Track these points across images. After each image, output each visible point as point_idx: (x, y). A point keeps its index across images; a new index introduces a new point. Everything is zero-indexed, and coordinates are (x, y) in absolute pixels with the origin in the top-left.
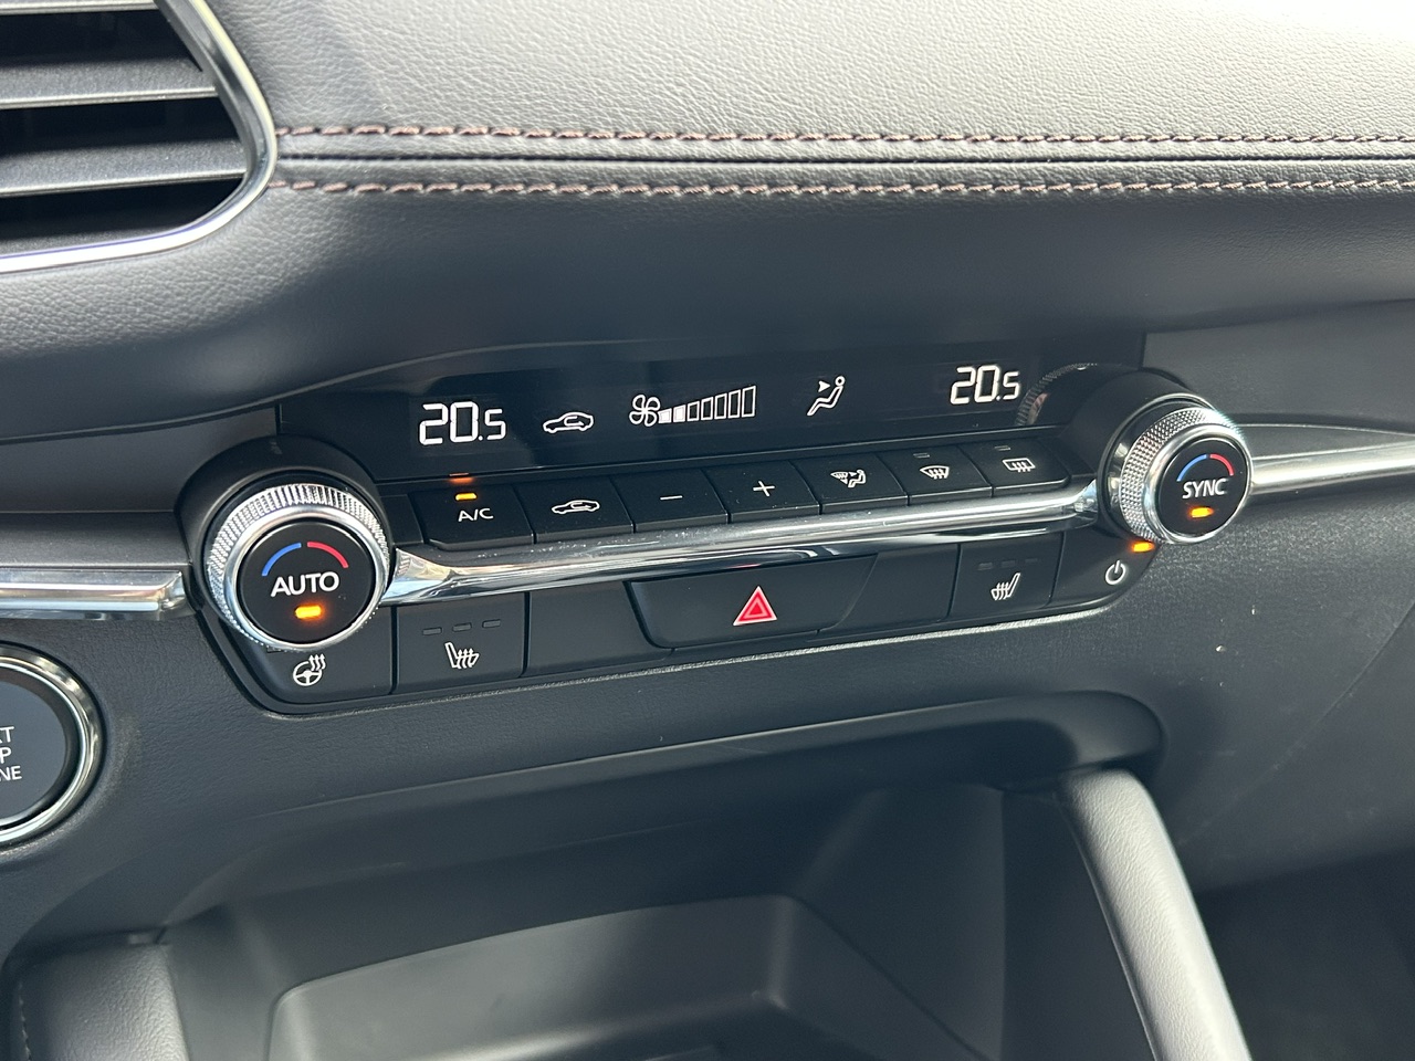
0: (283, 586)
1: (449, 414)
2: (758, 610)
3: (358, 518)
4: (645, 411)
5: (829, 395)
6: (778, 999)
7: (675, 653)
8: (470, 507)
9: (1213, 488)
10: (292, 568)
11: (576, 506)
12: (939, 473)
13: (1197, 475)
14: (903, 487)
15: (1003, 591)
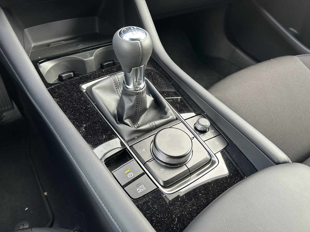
6: (98, 31)
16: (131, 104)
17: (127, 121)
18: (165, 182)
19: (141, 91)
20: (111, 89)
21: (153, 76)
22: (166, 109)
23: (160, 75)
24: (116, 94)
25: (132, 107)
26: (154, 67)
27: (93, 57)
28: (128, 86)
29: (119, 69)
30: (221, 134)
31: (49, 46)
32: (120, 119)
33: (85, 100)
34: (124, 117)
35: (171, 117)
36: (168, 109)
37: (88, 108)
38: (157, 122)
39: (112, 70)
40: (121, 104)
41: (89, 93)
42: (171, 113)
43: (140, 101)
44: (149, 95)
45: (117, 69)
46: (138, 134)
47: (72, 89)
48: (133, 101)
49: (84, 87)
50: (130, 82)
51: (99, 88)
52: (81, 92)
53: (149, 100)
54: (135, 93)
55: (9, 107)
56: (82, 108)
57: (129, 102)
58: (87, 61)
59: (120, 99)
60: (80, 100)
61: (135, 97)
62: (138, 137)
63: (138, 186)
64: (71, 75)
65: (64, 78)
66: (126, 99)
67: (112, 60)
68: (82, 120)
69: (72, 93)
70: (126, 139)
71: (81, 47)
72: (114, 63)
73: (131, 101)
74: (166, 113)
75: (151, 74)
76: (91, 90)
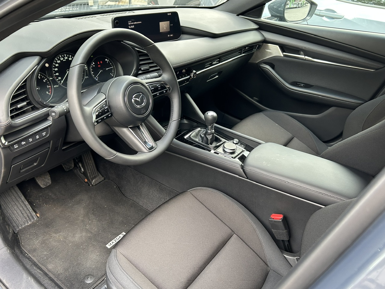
5: (178, 73)
12: (184, 76)
14: (182, 77)
15: (186, 82)
25: (211, 139)
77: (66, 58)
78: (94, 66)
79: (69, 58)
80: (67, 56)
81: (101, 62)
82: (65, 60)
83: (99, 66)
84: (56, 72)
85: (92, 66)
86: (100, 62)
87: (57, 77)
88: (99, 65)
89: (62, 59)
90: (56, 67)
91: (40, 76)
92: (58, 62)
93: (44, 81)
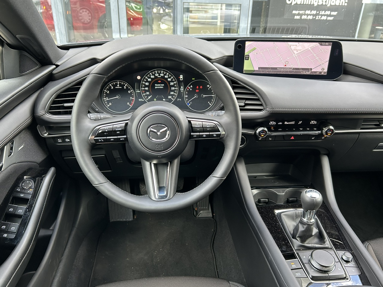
0: (261, 134)
1: (272, 122)
2: (293, 138)
3: (266, 129)
4: (286, 123)
5: (300, 122)
6: (290, 174)
7: (286, 140)
8: (272, 129)
9: (330, 132)
10: (262, 133)
11: (280, 129)
12: (308, 129)
13: (329, 131)
14: (305, 130)
15: (313, 138)
16: (303, 229)
17: (298, 239)
18: (313, 276)
19: (311, 223)
20: (292, 217)
21: (323, 217)
22: (325, 240)
23: (328, 218)
24: (295, 221)
25: (303, 232)
26: (325, 211)
27: (284, 194)
28: (303, 219)
29: (300, 206)
30: (359, 267)
31: (256, 177)
32: (294, 237)
33: (276, 220)
34: (297, 236)
35: (327, 246)
36: (327, 241)
37: (277, 225)
38: (317, 246)
39: (295, 206)
40: (296, 229)
41: (278, 216)
42: (327, 243)
43: (309, 229)
44: (316, 229)
45: (299, 206)
46: (303, 248)
47: (269, 211)
48: (305, 228)
49: (277, 212)
50: (305, 217)
51: (285, 215)
52: (274, 214)
53: (315, 231)
54: (307, 223)
55: (206, 208)
56: (274, 224)
57: (302, 228)
58: (280, 195)
59: (297, 226)
60: (273, 219)
61: (306, 226)
62: (303, 250)
63: (297, 272)
64: (266, 201)
65: (261, 202)
66: (300, 226)
67: (296, 198)
68: (272, 230)
69: (269, 213)
70: (296, 248)
71: (277, 184)
72: (297, 200)
73: (303, 227)
74: (324, 243)
75: (321, 215)
76: (281, 214)
77: (162, 75)
78: (191, 89)
79: (166, 75)
80: (163, 73)
81: (201, 87)
82: (160, 77)
83: (197, 91)
84: (146, 86)
85: (189, 89)
86: (199, 87)
87: (146, 91)
88: (197, 89)
89: (157, 75)
90: (147, 81)
91: (126, 87)
92: (151, 77)
93: (129, 92)
